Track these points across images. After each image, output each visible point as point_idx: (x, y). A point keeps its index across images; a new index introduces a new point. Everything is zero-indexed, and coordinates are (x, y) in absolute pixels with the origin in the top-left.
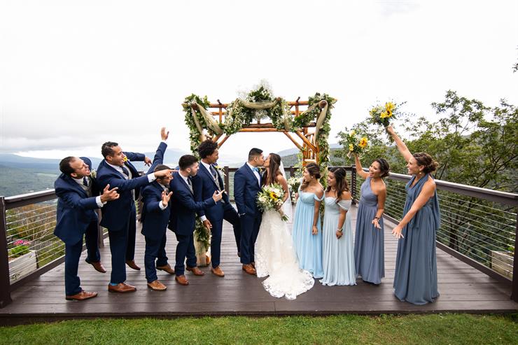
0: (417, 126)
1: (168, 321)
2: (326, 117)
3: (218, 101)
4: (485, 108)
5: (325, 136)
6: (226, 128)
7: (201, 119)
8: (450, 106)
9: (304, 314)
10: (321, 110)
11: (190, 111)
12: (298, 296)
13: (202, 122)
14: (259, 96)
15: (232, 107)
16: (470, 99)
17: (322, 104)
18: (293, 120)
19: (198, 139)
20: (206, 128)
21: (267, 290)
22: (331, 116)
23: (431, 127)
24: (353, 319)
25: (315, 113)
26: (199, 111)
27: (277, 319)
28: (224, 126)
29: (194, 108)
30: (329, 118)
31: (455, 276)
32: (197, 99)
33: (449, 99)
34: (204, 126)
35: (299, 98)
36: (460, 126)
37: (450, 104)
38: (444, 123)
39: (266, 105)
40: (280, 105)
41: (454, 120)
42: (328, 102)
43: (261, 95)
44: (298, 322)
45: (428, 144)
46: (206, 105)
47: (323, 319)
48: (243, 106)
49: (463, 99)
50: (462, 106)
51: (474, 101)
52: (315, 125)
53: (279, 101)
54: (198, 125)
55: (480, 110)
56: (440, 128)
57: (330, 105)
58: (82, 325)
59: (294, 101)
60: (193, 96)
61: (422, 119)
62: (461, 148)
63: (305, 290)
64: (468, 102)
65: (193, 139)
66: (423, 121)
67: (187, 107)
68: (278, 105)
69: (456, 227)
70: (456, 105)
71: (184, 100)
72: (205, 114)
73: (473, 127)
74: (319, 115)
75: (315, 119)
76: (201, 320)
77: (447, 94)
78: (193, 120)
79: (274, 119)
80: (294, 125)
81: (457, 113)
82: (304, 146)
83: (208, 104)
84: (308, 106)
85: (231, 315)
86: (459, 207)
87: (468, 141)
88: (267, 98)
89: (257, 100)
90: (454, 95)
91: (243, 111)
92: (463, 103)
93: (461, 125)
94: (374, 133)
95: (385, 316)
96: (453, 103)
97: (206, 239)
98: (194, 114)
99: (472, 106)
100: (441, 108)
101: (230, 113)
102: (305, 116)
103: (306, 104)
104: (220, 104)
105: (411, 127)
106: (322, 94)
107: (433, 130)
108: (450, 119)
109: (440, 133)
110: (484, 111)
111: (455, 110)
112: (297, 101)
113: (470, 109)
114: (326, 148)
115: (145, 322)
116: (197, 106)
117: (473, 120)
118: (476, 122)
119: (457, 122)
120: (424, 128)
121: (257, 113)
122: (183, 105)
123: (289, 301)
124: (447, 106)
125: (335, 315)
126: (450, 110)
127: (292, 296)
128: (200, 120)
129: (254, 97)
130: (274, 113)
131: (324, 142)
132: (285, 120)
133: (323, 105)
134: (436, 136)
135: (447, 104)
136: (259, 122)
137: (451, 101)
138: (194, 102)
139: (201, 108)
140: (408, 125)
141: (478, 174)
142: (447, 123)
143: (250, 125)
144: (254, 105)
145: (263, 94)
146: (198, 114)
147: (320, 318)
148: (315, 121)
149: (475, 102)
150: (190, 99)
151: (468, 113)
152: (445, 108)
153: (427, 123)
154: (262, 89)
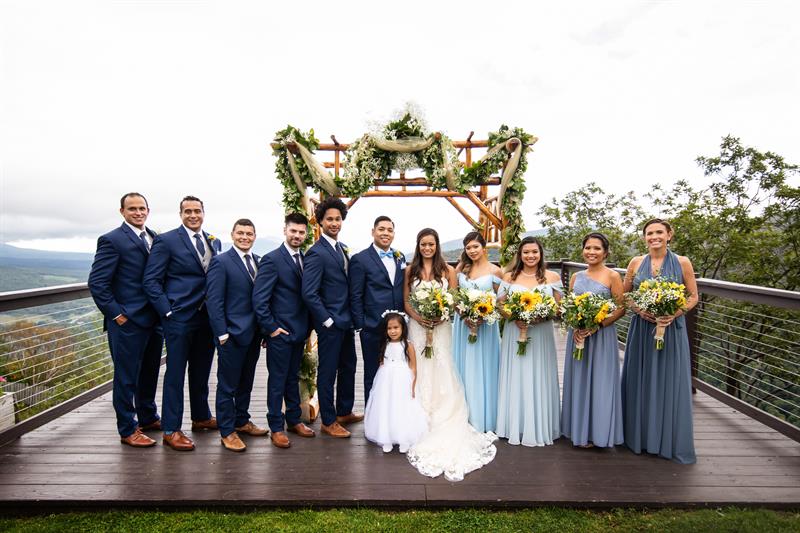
0: (672, 196)
1: (237, 517)
2: (519, 167)
3: (333, 137)
4: (787, 167)
5: (516, 200)
6: (346, 184)
7: (303, 169)
8: (728, 162)
9: (478, 506)
10: (510, 156)
11: (285, 156)
12: (466, 475)
13: (304, 174)
14: (403, 130)
15: (356, 148)
16: (762, 151)
17: (512, 145)
18: (462, 173)
19: (297, 203)
20: (310, 184)
21: (413, 464)
22: (528, 166)
23: (696, 198)
24: (564, 516)
25: (498, 161)
26: (299, 156)
27: (428, 514)
28: (343, 181)
29: (292, 150)
30: (524, 170)
31: (742, 444)
32: (297, 134)
33: (727, 151)
34: (308, 181)
35: (472, 134)
36: (744, 196)
37: (728, 159)
38: (718, 190)
39: (414, 145)
40: (440, 146)
41: (735, 186)
42: (522, 142)
43: (407, 128)
44: (467, 520)
45: (691, 225)
46: (312, 144)
47: (510, 516)
48: (376, 147)
49: (750, 150)
50: (748, 164)
51: (769, 155)
52: (499, 182)
53: (437, 139)
54: (298, 180)
55: (778, 170)
56: (712, 199)
57: (524, 147)
58: (86, 521)
59: (463, 139)
60: (290, 128)
61: (681, 183)
62: (748, 231)
63: (479, 465)
64: (758, 156)
65: (289, 203)
66: (683, 188)
67: (279, 150)
68: (435, 146)
69: (738, 367)
70: (738, 160)
71: (274, 136)
72: (309, 160)
73: (768, 198)
74: (506, 164)
75: (500, 171)
76: (295, 514)
77: (723, 142)
78: (289, 170)
79: (429, 170)
80: (463, 180)
81: (740, 175)
82: (481, 220)
83: (316, 144)
84: (487, 148)
85: (348, 507)
86: (743, 333)
87: (758, 222)
88: (416, 133)
89: (399, 136)
90: (735, 145)
91: (375, 155)
92: (750, 158)
93: (747, 193)
94: (599, 207)
95: (620, 513)
96: (733, 158)
97: (310, 375)
98: (291, 162)
99: (765, 163)
100: (713, 165)
101: (352, 159)
102: (483, 165)
103: (485, 146)
104: (337, 144)
105: (663, 198)
106: (512, 128)
107: (700, 202)
108: (728, 184)
109: (712, 207)
110: (786, 172)
111: (737, 169)
112: (469, 140)
113: (762, 168)
114: (517, 221)
115: (196, 518)
116: (295, 146)
117: (767, 186)
118: (773, 190)
119: (739, 190)
120: (683, 200)
121: (399, 160)
122: (273, 146)
123: (450, 483)
124: (723, 162)
125: (531, 508)
126: (728, 170)
127: (457, 474)
128: (301, 170)
129: (394, 132)
130: (429, 159)
131: (515, 211)
132: (448, 172)
133: (514, 146)
134: (705, 212)
135: (724, 159)
136: (402, 175)
137: (731, 154)
138: (291, 139)
139: (303, 149)
140: (657, 194)
141: (775, 276)
142: (723, 191)
143: (387, 180)
144: (395, 144)
145: (410, 126)
146: (298, 160)
147: (506, 514)
148: (499, 175)
149: (772, 157)
150: (285, 134)
151: (759, 175)
152: (720, 166)
153: (690, 190)
154: (408, 117)
